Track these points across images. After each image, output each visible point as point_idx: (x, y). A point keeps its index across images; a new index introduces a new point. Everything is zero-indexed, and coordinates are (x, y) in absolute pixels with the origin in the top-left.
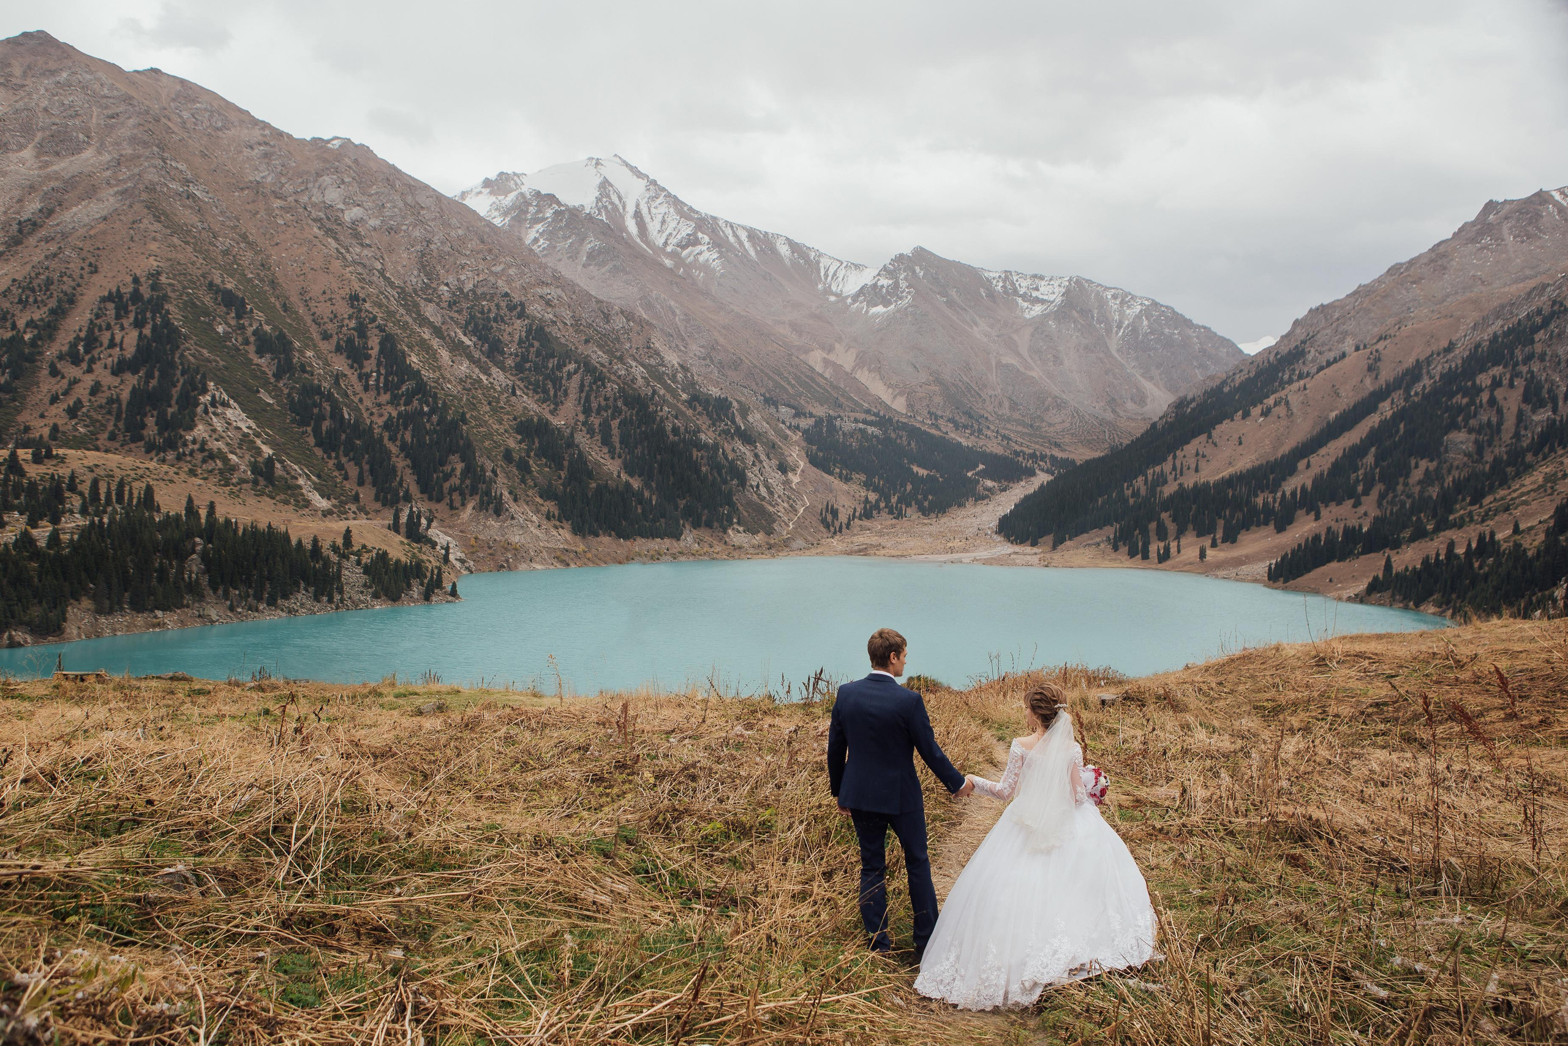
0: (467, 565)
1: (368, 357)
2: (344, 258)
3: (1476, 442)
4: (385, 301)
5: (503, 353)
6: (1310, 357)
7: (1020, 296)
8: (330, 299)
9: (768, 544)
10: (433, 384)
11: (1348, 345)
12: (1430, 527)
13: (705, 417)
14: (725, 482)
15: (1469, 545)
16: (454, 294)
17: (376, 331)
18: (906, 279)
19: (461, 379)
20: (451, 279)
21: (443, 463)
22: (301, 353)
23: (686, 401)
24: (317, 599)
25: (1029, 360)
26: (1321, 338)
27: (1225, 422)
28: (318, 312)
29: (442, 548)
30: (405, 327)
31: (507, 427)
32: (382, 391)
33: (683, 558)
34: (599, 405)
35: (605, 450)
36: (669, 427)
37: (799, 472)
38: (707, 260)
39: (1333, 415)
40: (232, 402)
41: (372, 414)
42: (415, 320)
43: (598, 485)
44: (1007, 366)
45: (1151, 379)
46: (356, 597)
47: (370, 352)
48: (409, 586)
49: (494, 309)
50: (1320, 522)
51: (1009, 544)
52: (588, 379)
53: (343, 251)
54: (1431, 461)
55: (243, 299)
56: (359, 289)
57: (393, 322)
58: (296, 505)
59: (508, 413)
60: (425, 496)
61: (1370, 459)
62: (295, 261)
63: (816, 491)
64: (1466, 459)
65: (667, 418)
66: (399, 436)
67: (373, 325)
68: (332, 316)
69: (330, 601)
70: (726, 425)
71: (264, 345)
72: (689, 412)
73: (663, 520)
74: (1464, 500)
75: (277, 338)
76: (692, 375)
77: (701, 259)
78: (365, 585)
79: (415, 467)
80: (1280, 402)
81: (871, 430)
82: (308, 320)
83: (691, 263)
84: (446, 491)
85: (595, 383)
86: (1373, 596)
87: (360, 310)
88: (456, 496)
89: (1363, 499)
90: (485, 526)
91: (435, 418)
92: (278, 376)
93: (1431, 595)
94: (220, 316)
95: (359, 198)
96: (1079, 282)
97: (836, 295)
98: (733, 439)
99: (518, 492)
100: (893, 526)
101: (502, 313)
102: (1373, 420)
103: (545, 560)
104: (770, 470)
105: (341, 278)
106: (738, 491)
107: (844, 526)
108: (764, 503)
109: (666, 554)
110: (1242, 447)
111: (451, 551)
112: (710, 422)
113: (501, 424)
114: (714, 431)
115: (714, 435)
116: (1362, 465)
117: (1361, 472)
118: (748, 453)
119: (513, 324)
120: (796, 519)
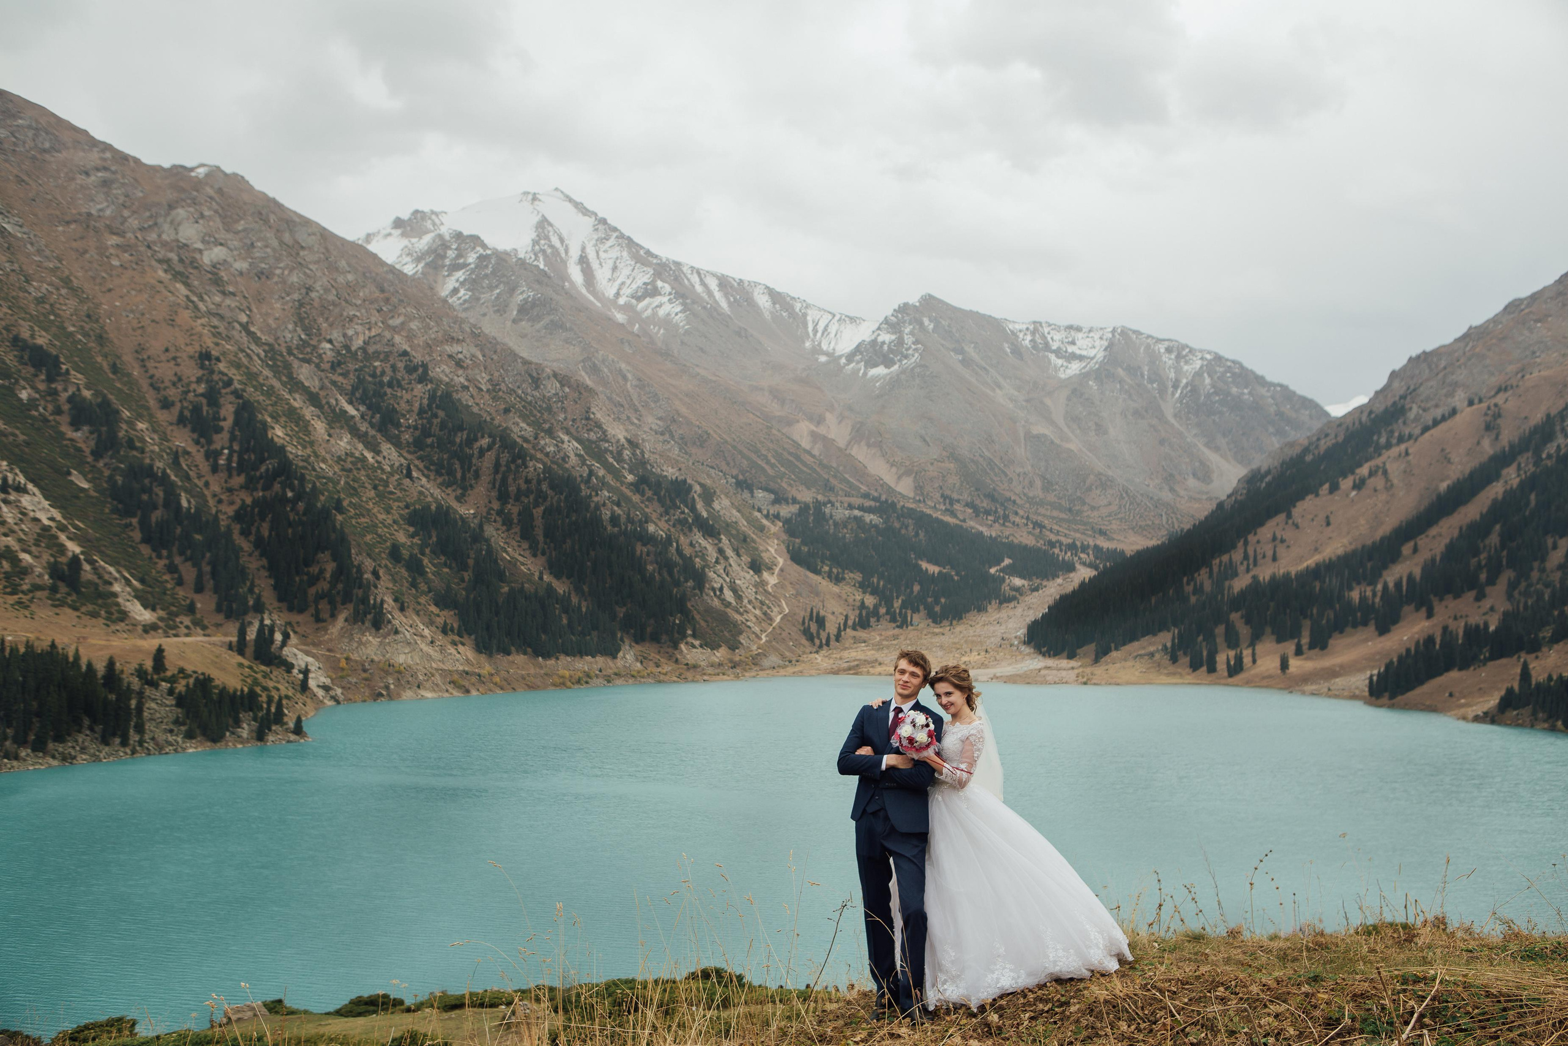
0: (332, 693)
1: (219, 430)
2: (196, 308)
4: (245, 361)
5: (398, 425)
6: (1411, 415)
7: (1052, 352)
8: (175, 358)
10: (301, 464)
11: (1459, 399)
13: (656, 504)
14: (677, 584)
16: (338, 353)
17: (232, 398)
18: (912, 333)
19: (339, 458)
20: (336, 335)
21: (307, 564)
22: (131, 424)
23: (631, 484)
24: (105, 741)
25: (1066, 429)
26: (1424, 392)
27: (1310, 497)
28: (158, 374)
29: (300, 671)
30: (270, 392)
31: (397, 517)
32: (235, 473)
33: (619, 682)
34: (519, 489)
35: (525, 545)
36: (606, 514)
37: (777, 570)
38: (669, 314)
40: (30, 486)
42: (284, 384)
43: (512, 590)
44: (1038, 437)
45: (1217, 449)
46: (161, 737)
47: (222, 424)
48: (237, 723)
49: (388, 371)
50: (1434, 620)
51: (1040, 657)
52: (505, 457)
53: (195, 299)
55: (57, 357)
56: (211, 345)
57: (254, 387)
58: (107, 619)
59: (398, 500)
60: (284, 605)
61: (1494, 539)
62: (132, 311)
63: (798, 594)
65: (604, 505)
66: (254, 530)
67: (228, 390)
68: (175, 379)
69: (124, 743)
70: (683, 512)
71: (81, 414)
72: (636, 498)
73: (595, 634)
75: (100, 406)
76: (643, 453)
77: (661, 312)
78: (177, 722)
79: (273, 569)
80: (1376, 472)
81: (869, 518)
82: (144, 384)
83: (648, 318)
84: (310, 598)
85: (514, 461)
86: (1508, 714)
87: (212, 372)
88: (324, 605)
90: (360, 643)
91: (301, 505)
92: (97, 454)
94: (25, 379)
95: (222, 235)
96: (1124, 332)
97: (827, 354)
98: (691, 530)
99: (406, 599)
100: (895, 637)
101: (399, 376)
102: (1496, 490)
103: (437, 685)
104: (738, 568)
105: (190, 332)
106: (695, 595)
107: (833, 637)
108: (728, 610)
109: (597, 676)
110: (1330, 528)
111: (311, 675)
112: (662, 510)
113: (388, 513)
114: (666, 521)
115: (667, 526)
116: (1485, 547)
117: (1483, 556)
118: (710, 548)
119: (412, 390)
120: (771, 629)
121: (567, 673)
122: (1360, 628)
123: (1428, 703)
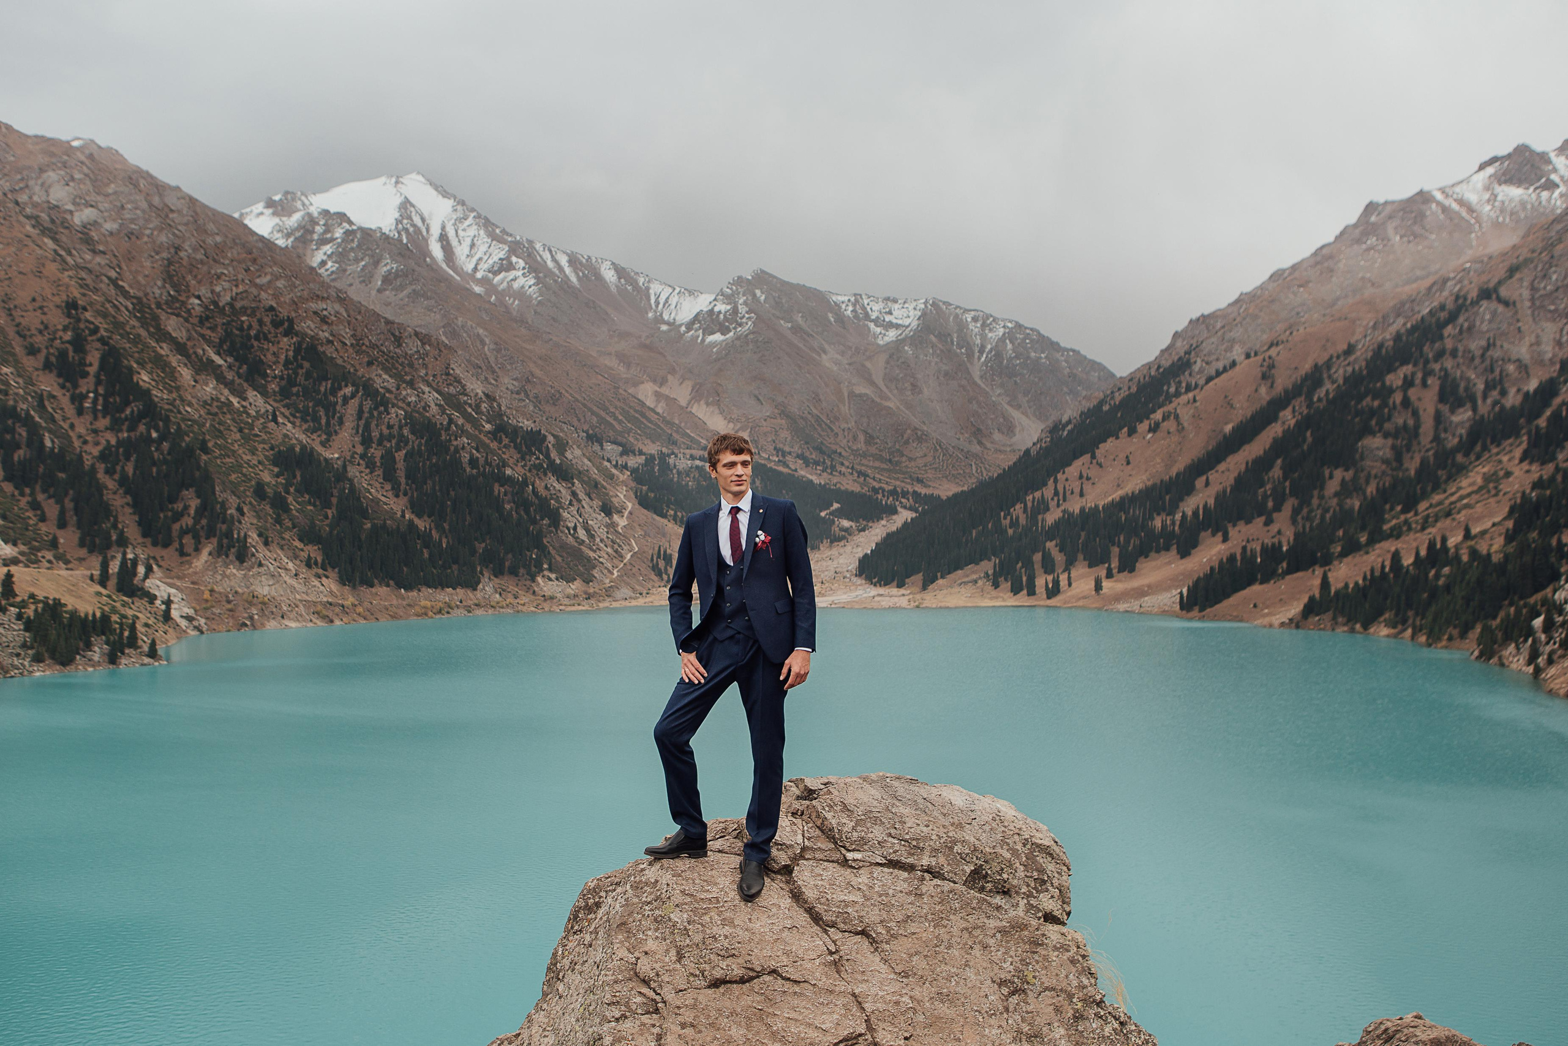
0: (196, 623)
1: (85, 375)
2: (64, 261)
3: (1393, 447)
4: (112, 311)
5: (265, 376)
6: (1196, 368)
7: (872, 321)
8: (41, 308)
9: (586, 593)
10: (167, 407)
11: (1237, 353)
12: (1363, 539)
13: (512, 450)
14: (534, 522)
15: (1417, 554)
16: (207, 308)
17: (98, 345)
18: (745, 303)
19: (205, 402)
20: (204, 291)
21: (173, 499)
23: (489, 432)
25: (884, 389)
26: (1206, 347)
27: (1110, 440)
28: (25, 322)
29: (163, 603)
30: (137, 341)
31: (262, 458)
32: (100, 415)
33: (479, 612)
34: (381, 434)
35: (388, 486)
36: (465, 457)
37: (626, 514)
38: (523, 287)
39: (1228, 428)
41: (85, 442)
42: (151, 335)
43: (374, 526)
44: (860, 396)
45: (1018, 407)
46: (7, 661)
47: (88, 369)
48: (89, 646)
49: (255, 325)
50: (1229, 544)
51: (873, 587)
52: (368, 404)
53: (63, 253)
54: (1347, 470)
56: (78, 296)
57: (121, 335)
59: (264, 442)
60: (148, 541)
61: (1276, 472)
63: (646, 535)
64: (1384, 467)
65: (463, 448)
66: (118, 468)
67: (94, 338)
68: (42, 327)
70: (538, 458)
72: (494, 445)
73: (455, 567)
74: (1392, 509)
76: (499, 406)
77: (516, 285)
78: (24, 646)
79: (137, 506)
80: (1169, 417)
82: (11, 332)
83: (503, 290)
84: (175, 534)
85: (376, 408)
86: (1310, 620)
87: (79, 320)
88: (188, 540)
89: (1275, 515)
90: (224, 575)
91: (166, 445)
93: (1381, 614)
95: (92, 198)
96: (936, 304)
97: (668, 323)
98: (545, 474)
99: (270, 534)
101: (265, 329)
102: (1275, 430)
103: (301, 615)
104: (590, 510)
105: (57, 283)
106: (551, 532)
108: (582, 547)
109: (458, 607)
110: (1129, 467)
111: (173, 606)
112: (519, 456)
113: (254, 454)
114: (523, 467)
115: (523, 471)
116: (1269, 479)
117: (1268, 486)
118: (564, 491)
119: (278, 342)
120: (622, 565)
121: (429, 604)
122: (1163, 552)
123: (1235, 614)
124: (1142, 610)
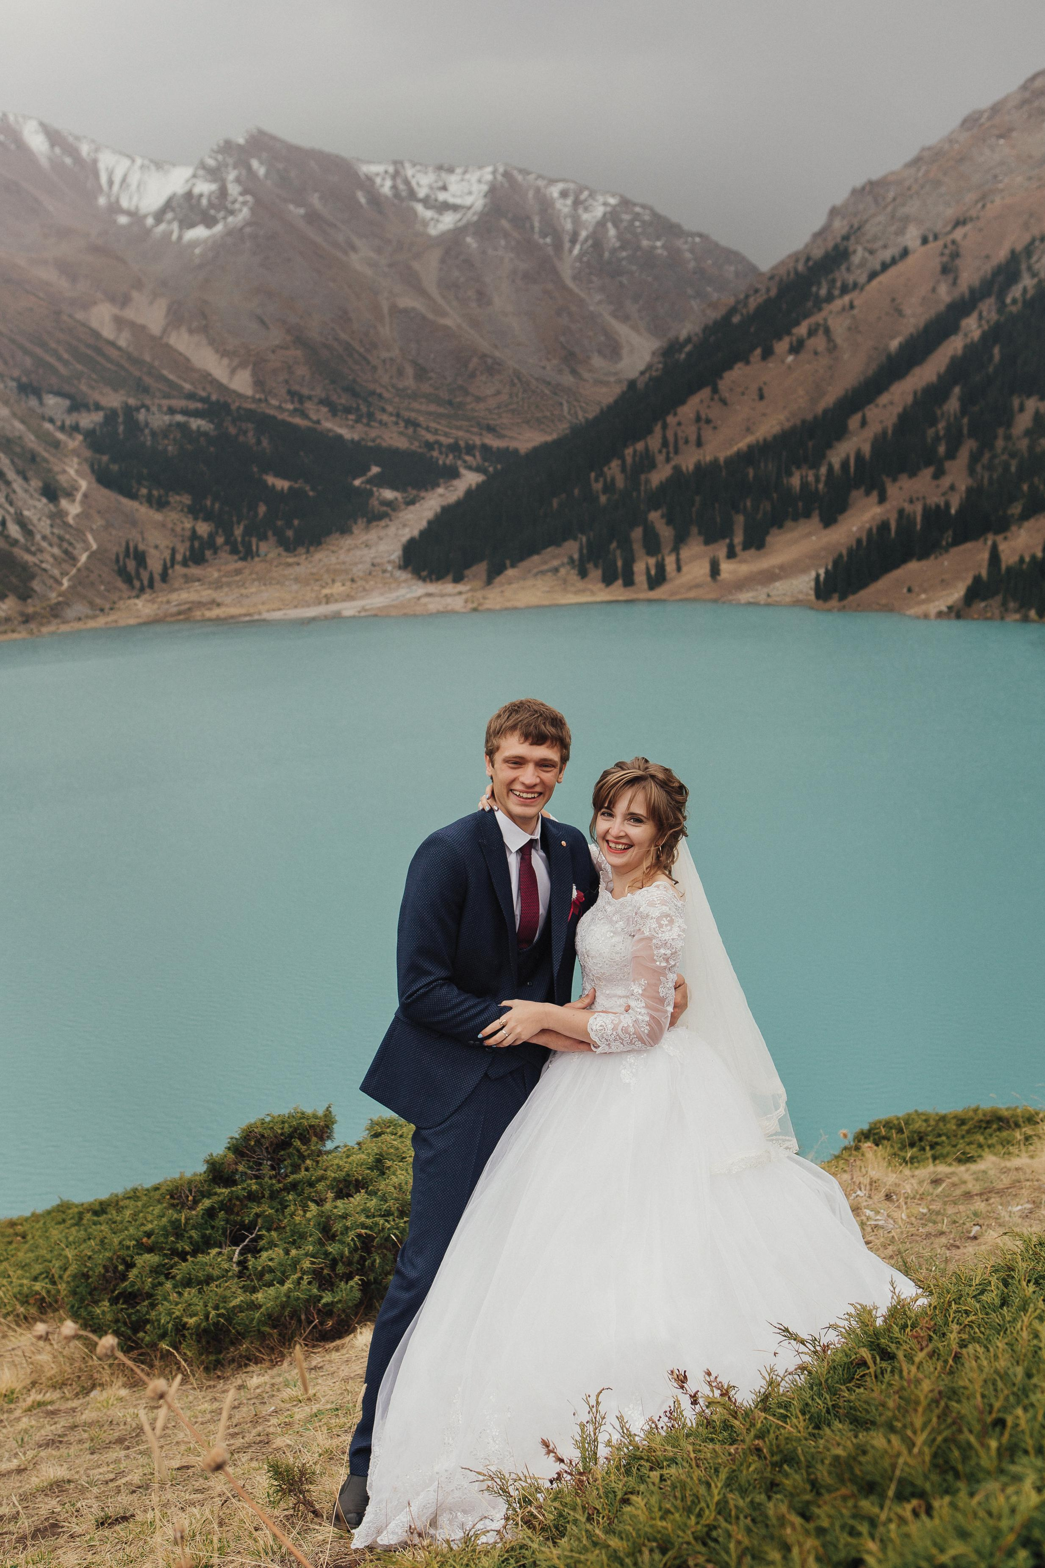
6: (856, 259)
7: (420, 200)
9: (22, 614)
11: (911, 237)
18: (238, 180)
25: (440, 301)
26: (871, 229)
27: (739, 365)
37: (79, 496)
39: (894, 345)
44: (406, 311)
45: (626, 319)
50: (887, 506)
51: (420, 583)
61: (953, 405)
63: (108, 526)
80: (817, 330)
81: (196, 423)
86: (975, 606)
89: (948, 465)
96: (509, 174)
97: (128, 213)
100: (238, 572)
102: (955, 346)
104: (25, 496)
107: (157, 577)
108: (15, 550)
110: (764, 402)
116: (943, 414)
117: (941, 425)
120: (74, 571)
122: (802, 521)
123: (884, 601)
124: (770, 600)
